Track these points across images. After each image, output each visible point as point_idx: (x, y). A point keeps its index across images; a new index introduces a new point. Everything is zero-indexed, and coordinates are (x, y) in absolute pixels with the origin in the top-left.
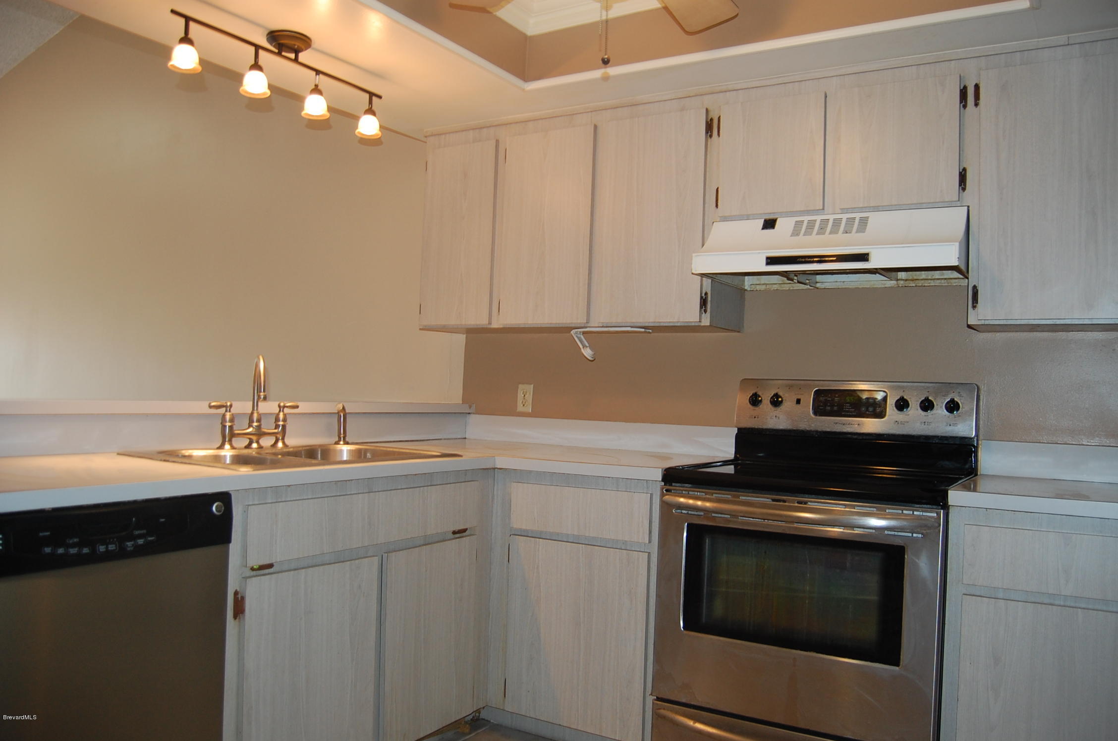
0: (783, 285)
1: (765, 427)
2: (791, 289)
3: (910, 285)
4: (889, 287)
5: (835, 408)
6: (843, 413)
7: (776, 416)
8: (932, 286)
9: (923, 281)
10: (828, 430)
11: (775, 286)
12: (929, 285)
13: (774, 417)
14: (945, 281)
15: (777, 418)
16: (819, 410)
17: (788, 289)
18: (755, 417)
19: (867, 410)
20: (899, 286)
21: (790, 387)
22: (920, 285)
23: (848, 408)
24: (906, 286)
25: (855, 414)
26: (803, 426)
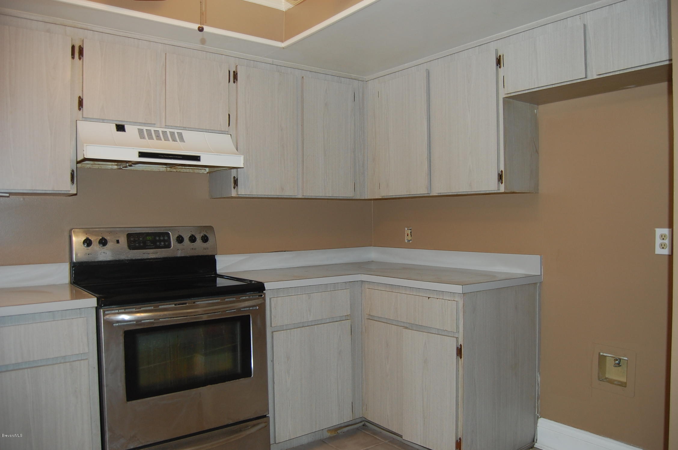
0: (94, 165)
1: (96, 260)
2: (100, 168)
3: (173, 171)
4: (162, 171)
5: (142, 244)
6: (147, 247)
7: (104, 253)
8: (185, 172)
9: (180, 169)
10: (140, 258)
11: (89, 165)
12: (183, 171)
13: (103, 253)
14: (192, 170)
15: (105, 254)
16: (132, 246)
17: (97, 168)
18: (89, 254)
19: (160, 244)
20: (167, 171)
21: (110, 232)
22: (179, 171)
23: (149, 244)
24: (171, 171)
25: (154, 247)
26: (123, 257)
